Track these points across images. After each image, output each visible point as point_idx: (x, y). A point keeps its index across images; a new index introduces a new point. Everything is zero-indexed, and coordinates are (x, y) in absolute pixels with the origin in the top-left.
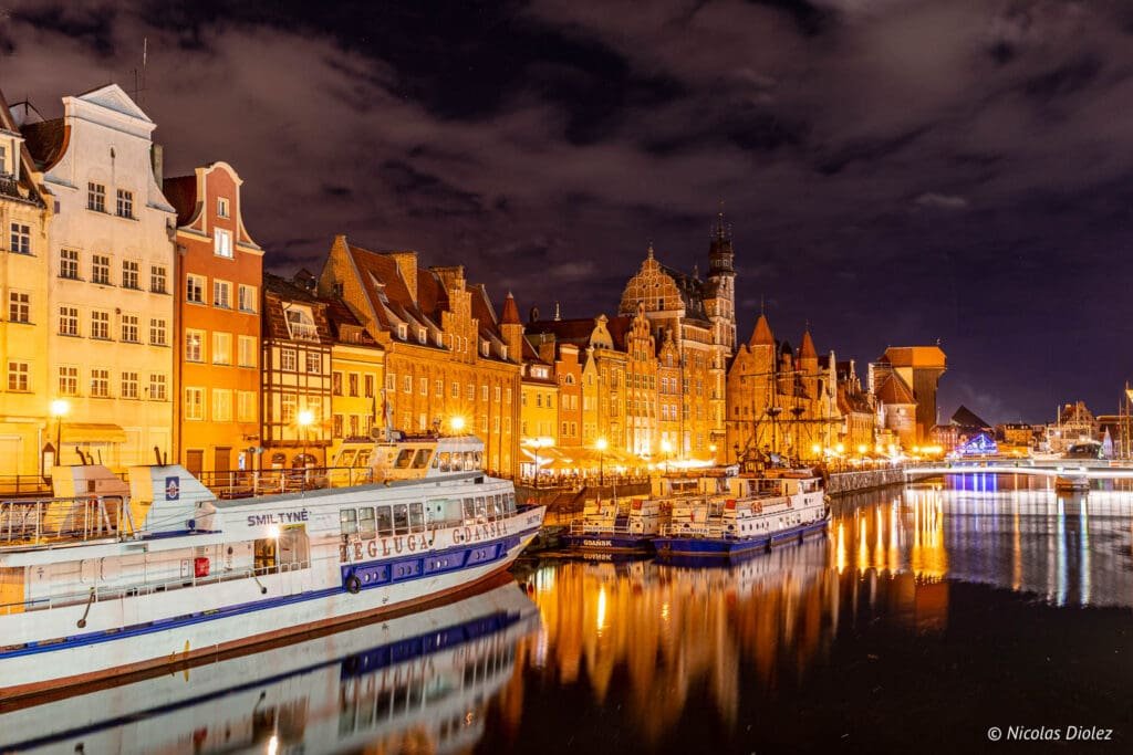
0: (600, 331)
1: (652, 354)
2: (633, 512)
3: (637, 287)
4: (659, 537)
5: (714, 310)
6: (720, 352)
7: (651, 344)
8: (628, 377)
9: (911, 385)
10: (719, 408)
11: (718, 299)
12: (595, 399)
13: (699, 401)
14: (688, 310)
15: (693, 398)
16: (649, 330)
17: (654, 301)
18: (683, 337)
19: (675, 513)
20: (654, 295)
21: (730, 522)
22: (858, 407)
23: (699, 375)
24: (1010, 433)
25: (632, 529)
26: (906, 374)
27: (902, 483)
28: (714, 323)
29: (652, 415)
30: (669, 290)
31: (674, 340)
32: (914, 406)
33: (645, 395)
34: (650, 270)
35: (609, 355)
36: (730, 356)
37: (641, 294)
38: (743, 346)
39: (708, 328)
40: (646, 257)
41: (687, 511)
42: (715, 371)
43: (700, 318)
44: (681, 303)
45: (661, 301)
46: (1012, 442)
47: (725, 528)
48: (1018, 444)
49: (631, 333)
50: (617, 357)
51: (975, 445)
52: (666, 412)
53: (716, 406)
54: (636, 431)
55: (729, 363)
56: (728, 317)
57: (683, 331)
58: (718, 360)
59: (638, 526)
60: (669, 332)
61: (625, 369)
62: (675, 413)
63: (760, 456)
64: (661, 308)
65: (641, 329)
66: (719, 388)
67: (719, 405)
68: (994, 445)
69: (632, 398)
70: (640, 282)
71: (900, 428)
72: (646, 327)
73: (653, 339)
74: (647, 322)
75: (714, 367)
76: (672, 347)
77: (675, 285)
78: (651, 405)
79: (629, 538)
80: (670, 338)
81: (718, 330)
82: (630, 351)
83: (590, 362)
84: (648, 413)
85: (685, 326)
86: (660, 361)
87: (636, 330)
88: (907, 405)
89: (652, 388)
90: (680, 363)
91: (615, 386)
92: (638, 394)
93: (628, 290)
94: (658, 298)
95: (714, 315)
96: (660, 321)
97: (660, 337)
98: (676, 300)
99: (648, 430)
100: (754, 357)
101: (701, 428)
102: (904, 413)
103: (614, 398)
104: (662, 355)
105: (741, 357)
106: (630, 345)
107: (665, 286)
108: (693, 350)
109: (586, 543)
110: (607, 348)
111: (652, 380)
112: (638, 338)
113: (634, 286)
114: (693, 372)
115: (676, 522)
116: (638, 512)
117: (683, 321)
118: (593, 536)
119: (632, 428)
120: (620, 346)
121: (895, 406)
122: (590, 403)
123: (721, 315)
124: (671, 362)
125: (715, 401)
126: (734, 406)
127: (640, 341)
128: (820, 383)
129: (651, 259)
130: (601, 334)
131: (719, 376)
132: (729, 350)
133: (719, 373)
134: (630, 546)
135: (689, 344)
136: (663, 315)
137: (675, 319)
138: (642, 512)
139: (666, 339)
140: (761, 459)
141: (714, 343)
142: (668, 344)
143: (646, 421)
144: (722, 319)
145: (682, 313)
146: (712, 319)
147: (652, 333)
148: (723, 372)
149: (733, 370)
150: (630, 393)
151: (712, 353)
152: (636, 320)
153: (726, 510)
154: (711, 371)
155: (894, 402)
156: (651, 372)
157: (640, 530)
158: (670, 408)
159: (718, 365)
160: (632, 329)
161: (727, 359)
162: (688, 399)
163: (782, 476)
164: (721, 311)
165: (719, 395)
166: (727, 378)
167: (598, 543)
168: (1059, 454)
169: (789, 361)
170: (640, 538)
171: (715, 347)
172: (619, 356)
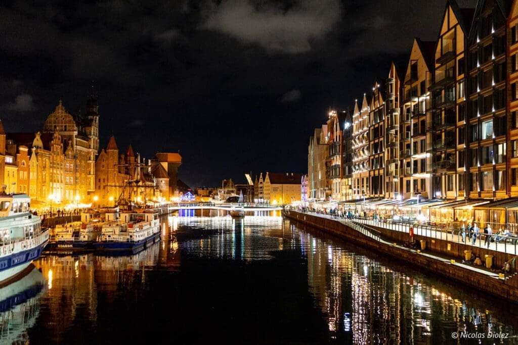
0: (37, 140)
1: (62, 152)
2: (82, 230)
3: (53, 119)
4: (96, 242)
5: (90, 132)
6: (93, 152)
7: (61, 147)
8: (51, 163)
9: (167, 170)
10: (92, 178)
11: (93, 127)
12: (35, 174)
13: (83, 175)
14: (79, 131)
15: (81, 174)
16: (60, 140)
17: (62, 126)
18: (76, 145)
19: (103, 230)
20: (62, 123)
21: (131, 234)
22: (148, 180)
23: (83, 163)
24: (200, 191)
25: (82, 238)
26: (165, 165)
27: (168, 214)
28: (90, 139)
29: (62, 182)
30: (70, 121)
31: (72, 146)
32: (168, 179)
33: (58, 172)
34: (60, 111)
35: (42, 152)
36: (97, 154)
37: (55, 122)
38: (103, 150)
39: (87, 141)
40: (58, 104)
41: (109, 229)
42: (91, 162)
43: (84, 135)
44: (76, 128)
45: (65, 126)
46: (200, 195)
47: (129, 237)
48: (203, 196)
49: (52, 142)
50: (46, 153)
51: (186, 196)
52: (68, 181)
53: (90, 178)
54: (54, 190)
55: (97, 158)
56: (96, 136)
57: (76, 141)
58: (92, 156)
59: (84, 237)
60: (70, 142)
61: (49, 159)
62: (72, 181)
63: (126, 202)
64: (65, 130)
65: (57, 140)
66: (92, 170)
67: (92, 179)
68: (194, 196)
69: (53, 173)
70: (55, 116)
71: (162, 189)
72: (59, 139)
73: (62, 145)
74: (60, 137)
75: (90, 159)
76: (71, 149)
77: (72, 119)
78: (61, 177)
79: (81, 243)
80: (70, 145)
81: (92, 142)
82: (52, 150)
83: (34, 155)
84: (60, 181)
85: (78, 139)
86: (65, 155)
87: (54, 140)
88: (165, 179)
89: (61, 169)
90: (75, 157)
91: (45, 167)
92: (55, 172)
93: (48, 119)
94: (64, 125)
95: (90, 135)
96: (65, 136)
97: (66, 144)
98: (73, 126)
99: (60, 189)
100: (108, 155)
101: (84, 188)
102: (164, 182)
103: (44, 173)
104: (66, 153)
105: (102, 155)
106: (52, 147)
107: (68, 119)
108: (81, 151)
109: (59, 246)
110: (40, 148)
111: (61, 165)
112: (55, 144)
113: (51, 118)
114: (80, 162)
115: (104, 235)
116: (84, 230)
117: (76, 137)
118: (63, 243)
119: (52, 188)
120: (47, 147)
121: (160, 179)
122: (33, 175)
123: (94, 135)
124: (70, 157)
125: (90, 176)
126: (98, 178)
127: (57, 147)
128: (135, 169)
129: (60, 106)
130: (38, 141)
131: (92, 164)
132: (97, 151)
133: (92, 162)
134: (82, 247)
135: (79, 148)
136: (67, 133)
137: (73, 136)
138: (86, 230)
139: (68, 145)
140: (126, 204)
141: (90, 148)
142: (70, 147)
143: (58, 185)
144: (94, 137)
145: (76, 133)
146: (89, 136)
147: (62, 142)
148: (94, 162)
149: (98, 161)
150: (51, 171)
151: (89, 153)
152: (55, 135)
153: (129, 229)
154: (88, 162)
155: (160, 177)
156: (62, 161)
157: (86, 239)
158: (70, 179)
159: (92, 159)
160: (53, 140)
161: (96, 156)
162: (78, 175)
163: (144, 212)
164: (94, 133)
165: (92, 173)
166: (96, 165)
167: (66, 246)
168: (223, 201)
169: (123, 158)
170: (86, 243)
171: (91, 150)
172: (47, 153)
